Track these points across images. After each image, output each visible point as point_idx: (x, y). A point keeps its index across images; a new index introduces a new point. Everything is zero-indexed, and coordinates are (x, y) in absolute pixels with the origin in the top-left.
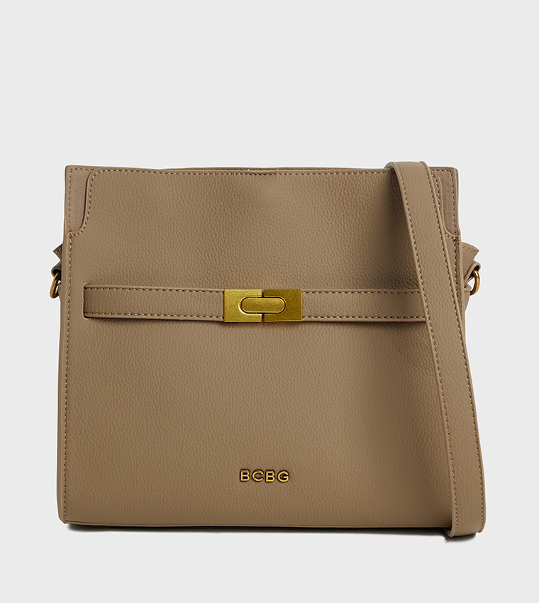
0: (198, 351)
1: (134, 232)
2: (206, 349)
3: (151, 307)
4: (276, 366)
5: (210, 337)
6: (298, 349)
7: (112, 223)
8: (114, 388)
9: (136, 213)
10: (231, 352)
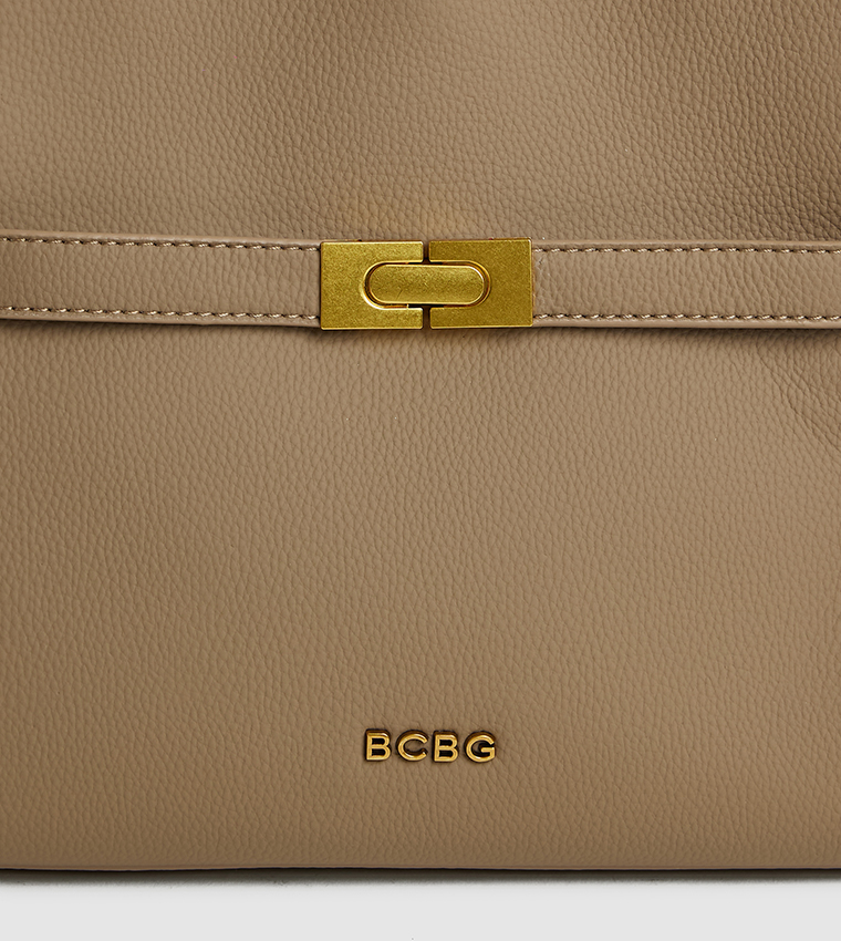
0: (251, 411)
1: (73, 80)
2: (272, 403)
3: (123, 291)
4: (460, 448)
5: (283, 370)
6: (521, 402)
7: (14, 55)
8: (21, 512)
9: (77, 27)
10: (339, 413)
